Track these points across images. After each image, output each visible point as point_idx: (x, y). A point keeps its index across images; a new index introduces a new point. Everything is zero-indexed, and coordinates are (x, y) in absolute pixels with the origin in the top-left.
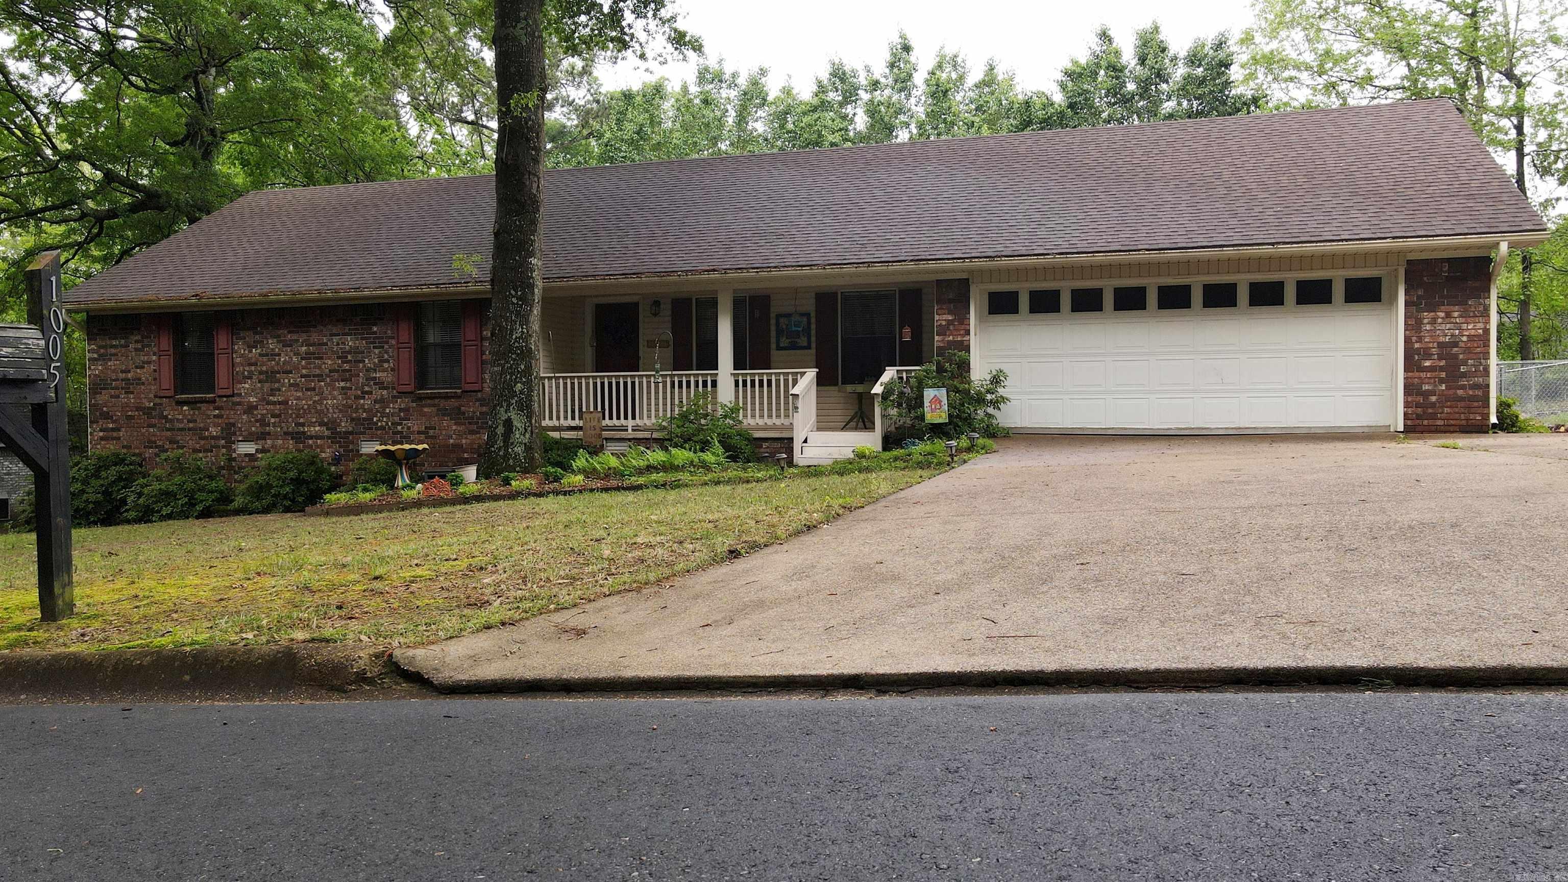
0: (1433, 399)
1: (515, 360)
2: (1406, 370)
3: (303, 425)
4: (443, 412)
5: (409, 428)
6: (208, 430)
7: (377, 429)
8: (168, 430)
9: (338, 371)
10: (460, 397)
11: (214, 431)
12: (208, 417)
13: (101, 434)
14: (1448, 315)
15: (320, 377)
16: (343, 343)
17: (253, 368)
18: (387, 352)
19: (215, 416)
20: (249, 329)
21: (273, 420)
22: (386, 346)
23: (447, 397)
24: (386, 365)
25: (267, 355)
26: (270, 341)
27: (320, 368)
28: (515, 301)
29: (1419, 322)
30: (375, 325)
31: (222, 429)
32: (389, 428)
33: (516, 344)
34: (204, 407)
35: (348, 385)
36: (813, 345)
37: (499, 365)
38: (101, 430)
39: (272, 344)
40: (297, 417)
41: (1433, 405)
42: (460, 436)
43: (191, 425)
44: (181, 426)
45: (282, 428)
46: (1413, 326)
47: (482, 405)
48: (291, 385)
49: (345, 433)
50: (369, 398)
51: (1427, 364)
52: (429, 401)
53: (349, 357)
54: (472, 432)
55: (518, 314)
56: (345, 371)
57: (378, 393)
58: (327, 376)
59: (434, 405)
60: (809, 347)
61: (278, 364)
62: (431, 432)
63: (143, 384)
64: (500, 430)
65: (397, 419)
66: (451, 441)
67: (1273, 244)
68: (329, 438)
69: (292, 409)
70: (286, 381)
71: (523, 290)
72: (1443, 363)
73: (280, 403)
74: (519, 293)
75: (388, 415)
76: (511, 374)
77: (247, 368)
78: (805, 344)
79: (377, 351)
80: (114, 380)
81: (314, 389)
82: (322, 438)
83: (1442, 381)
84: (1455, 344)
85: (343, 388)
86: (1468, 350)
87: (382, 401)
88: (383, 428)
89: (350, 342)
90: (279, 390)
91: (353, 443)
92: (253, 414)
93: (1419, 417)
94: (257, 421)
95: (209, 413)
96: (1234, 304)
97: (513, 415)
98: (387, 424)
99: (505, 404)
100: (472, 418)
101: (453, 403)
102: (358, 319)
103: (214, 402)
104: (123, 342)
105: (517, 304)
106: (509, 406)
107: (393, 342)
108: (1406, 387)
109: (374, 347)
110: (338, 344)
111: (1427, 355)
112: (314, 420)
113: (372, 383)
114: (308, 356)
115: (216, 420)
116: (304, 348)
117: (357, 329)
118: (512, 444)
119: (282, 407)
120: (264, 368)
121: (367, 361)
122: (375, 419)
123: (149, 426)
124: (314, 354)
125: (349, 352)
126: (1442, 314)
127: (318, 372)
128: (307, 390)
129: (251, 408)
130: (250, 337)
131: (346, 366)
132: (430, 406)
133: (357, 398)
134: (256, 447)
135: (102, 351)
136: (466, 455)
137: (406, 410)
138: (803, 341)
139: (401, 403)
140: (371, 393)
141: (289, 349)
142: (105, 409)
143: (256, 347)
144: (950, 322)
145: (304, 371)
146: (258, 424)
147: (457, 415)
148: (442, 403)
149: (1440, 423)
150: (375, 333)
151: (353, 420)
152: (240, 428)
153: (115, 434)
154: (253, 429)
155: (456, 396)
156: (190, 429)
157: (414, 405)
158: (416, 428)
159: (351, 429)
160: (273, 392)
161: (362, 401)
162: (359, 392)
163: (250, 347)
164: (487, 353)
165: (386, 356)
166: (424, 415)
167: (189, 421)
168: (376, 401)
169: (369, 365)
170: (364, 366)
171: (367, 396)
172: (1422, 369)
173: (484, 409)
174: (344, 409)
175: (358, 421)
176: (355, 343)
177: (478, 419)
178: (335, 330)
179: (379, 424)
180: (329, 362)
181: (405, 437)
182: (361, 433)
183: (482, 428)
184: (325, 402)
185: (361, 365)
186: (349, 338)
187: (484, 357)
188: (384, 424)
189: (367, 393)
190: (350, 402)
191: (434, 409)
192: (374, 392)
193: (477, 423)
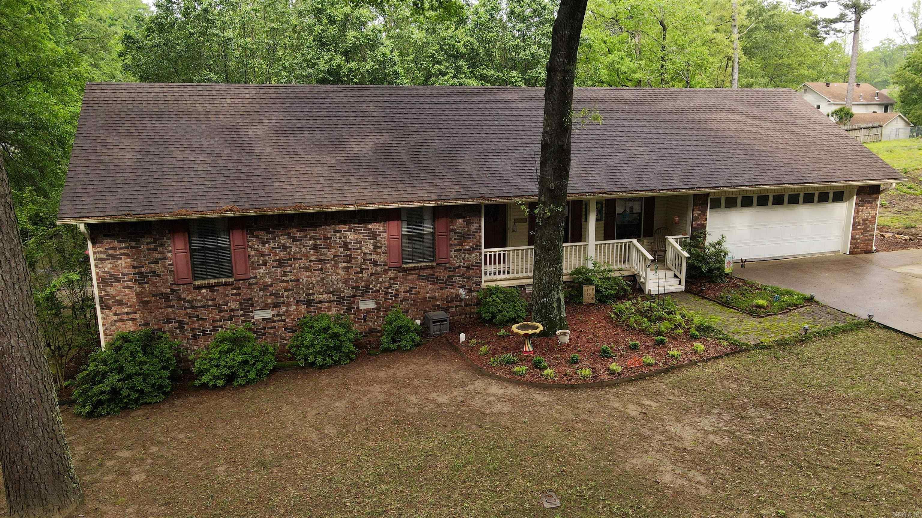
2: (853, 230)
3: (313, 294)
4: (422, 278)
5: (397, 290)
6: (227, 305)
7: (373, 292)
8: (186, 308)
9: (341, 256)
10: (435, 267)
11: (232, 305)
12: (227, 295)
13: (115, 318)
14: (867, 208)
15: (326, 261)
16: (345, 237)
17: (267, 258)
18: (379, 241)
19: (232, 295)
20: (261, 230)
21: (286, 293)
22: (378, 238)
23: (426, 268)
24: (379, 250)
25: (279, 248)
26: (282, 238)
27: (325, 254)
29: (858, 211)
30: (370, 223)
31: (240, 303)
32: (382, 291)
34: (221, 289)
35: (349, 265)
36: (604, 219)
38: (115, 315)
39: (283, 240)
40: (307, 289)
41: (858, 243)
42: (434, 291)
43: (210, 303)
44: (199, 304)
45: (294, 298)
46: (857, 212)
47: (449, 271)
48: (301, 268)
49: (348, 297)
50: (366, 273)
51: (859, 227)
52: (412, 272)
53: (350, 246)
54: (441, 288)
56: (346, 256)
57: (373, 269)
58: (331, 260)
59: (416, 274)
61: (289, 254)
62: (414, 291)
63: (159, 275)
64: (555, 305)
65: (388, 285)
66: (428, 295)
68: (334, 301)
69: (303, 285)
70: (297, 265)
72: (863, 227)
73: (292, 281)
75: (381, 283)
77: (262, 258)
79: (372, 241)
80: (125, 275)
81: (321, 269)
82: (329, 302)
83: (862, 234)
84: (867, 219)
85: (345, 267)
86: (870, 222)
87: (376, 274)
88: (377, 291)
89: (350, 236)
90: (291, 272)
91: (354, 302)
92: (268, 289)
93: (854, 248)
94: (272, 295)
95: (227, 292)
98: (381, 288)
99: (557, 289)
100: (443, 280)
101: (430, 271)
102: (356, 220)
103: (232, 284)
104: (133, 244)
107: (385, 235)
108: (852, 236)
109: (370, 239)
110: (340, 238)
111: (859, 225)
112: (322, 290)
113: (368, 262)
114: (315, 247)
115: (235, 297)
116: (312, 242)
117: (355, 227)
119: (294, 283)
120: (277, 258)
121: (364, 248)
122: (371, 286)
123: (167, 307)
124: (320, 245)
125: (350, 243)
126: (865, 208)
127: (323, 257)
128: (315, 270)
129: (266, 287)
130: (262, 235)
131: (348, 253)
132: (413, 274)
133: (356, 273)
134: (272, 313)
135: (110, 252)
136: (438, 303)
137: (395, 278)
139: (391, 274)
140: (368, 269)
141: (298, 243)
142: (117, 298)
143: (269, 243)
144: (699, 215)
145: (312, 258)
146: (273, 297)
147: (432, 279)
148: (422, 272)
149: (859, 250)
150: (371, 229)
151: (353, 288)
152: (257, 302)
153: (131, 316)
154: (269, 301)
155: (432, 267)
156: (208, 306)
157: (401, 274)
158: (402, 290)
159: (352, 294)
160: (285, 274)
161: (360, 275)
162: (358, 269)
163: (263, 243)
164: (453, 239)
165: (379, 245)
166: (409, 280)
167: (207, 300)
168: (371, 274)
169: (366, 251)
170: (362, 252)
171: (364, 271)
172: (857, 230)
173: (451, 274)
174: (346, 281)
175: (357, 288)
176: (354, 237)
177: (447, 280)
178: (337, 228)
179: (375, 289)
180: (333, 250)
181: (394, 296)
182: (360, 296)
183: (449, 285)
184: (330, 277)
185: (359, 251)
186: (349, 233)
187: (451, 242)
188: (378, 288)
189: (364, 269)
190: (351, 276)
191: (416, 277)
192: (370, 268)
193: (446, 282)
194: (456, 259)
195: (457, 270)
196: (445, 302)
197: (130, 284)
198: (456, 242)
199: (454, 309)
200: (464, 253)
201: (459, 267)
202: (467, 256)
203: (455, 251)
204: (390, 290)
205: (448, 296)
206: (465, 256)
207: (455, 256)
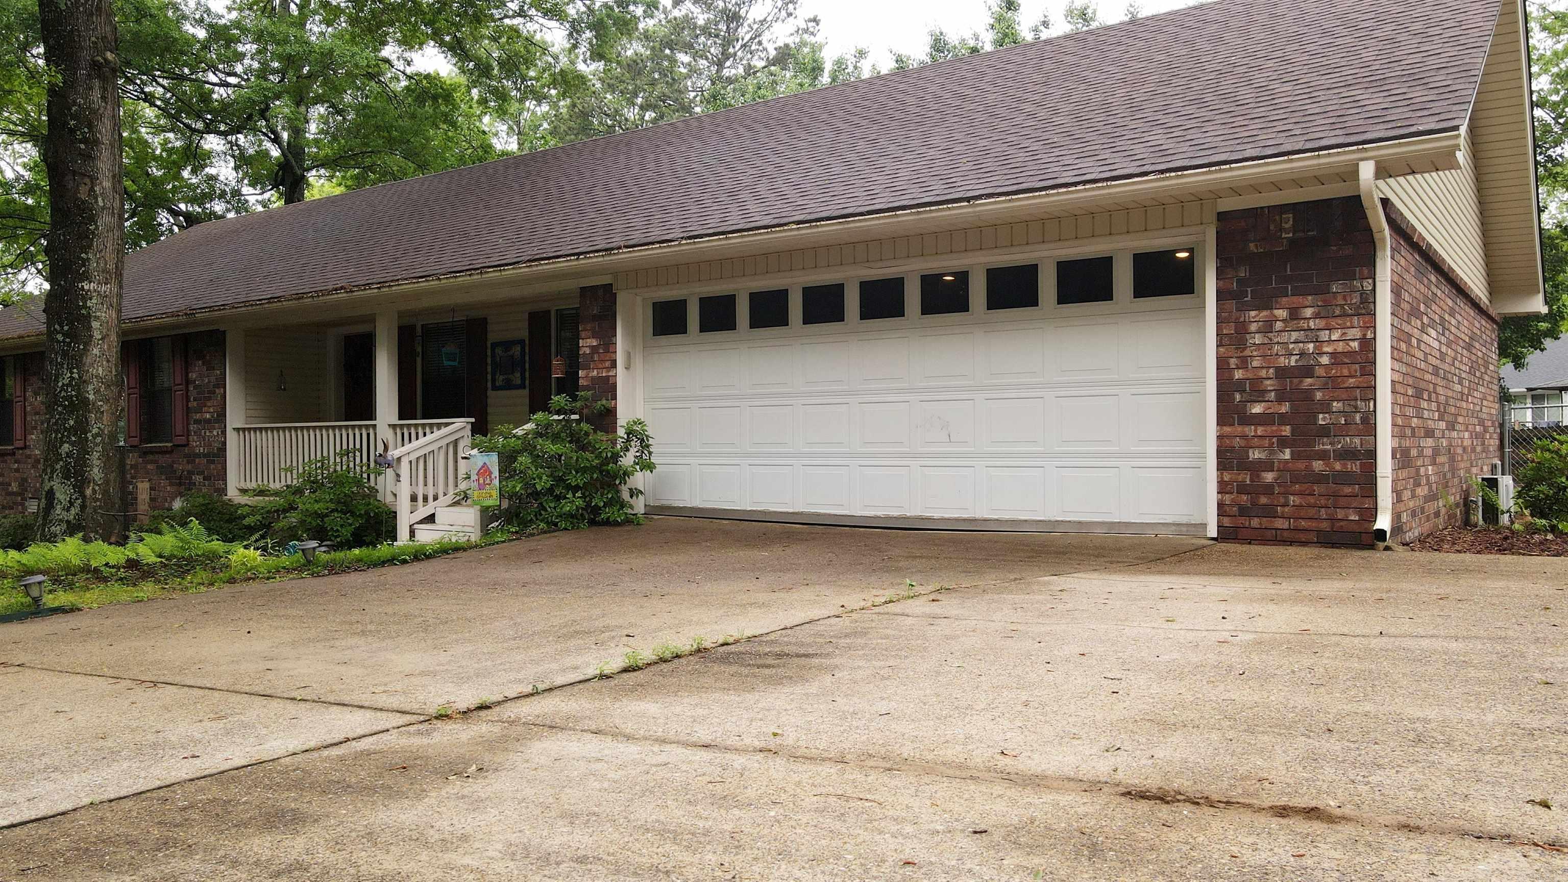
0: (1269, 477)
1: (60, 414)
2: (1221, 421)
4: (161, 471)
5: (136, 488)
6: (11, 485)
10: (171, 452)
11: (14, 486)
12: (11, 471)
14: (1294, 314)
17: (37, 418)
19: (15, 470)
23: (163, 452)
28: (60, 337)
29: (1242, 330)
31: (19, 484)
33: (63, 394)
34: (8, 460)
36: (528, 383)
41: (1268, 489)
47: (188, 462)
51: (1257, 409)
52: (150, 457)
55: (65, 354)
59: (154, 462)
60: (522, 386)
64: (43, 503)
65: (128, 477)
71: (71, 324)
72: (1285, 408)
74: (66, 328)
76: (57, 432)
77: (34, 418)
78: (519, 382)
83: (1283, 443)
84: (1307, 371)
86: (1332, 383)
92: (38, 468)
93: (1243, 511)
94: (40, 476)
95: (11, 466)
97: (56, 484)
99: (49, 471)
101: (167, 459)
103: (14, 454)
105: (64, 341)
106: (52, 472)
108: (1220, 453)
111: (1259, 394)
115: (16, 475)
118: (51, 521)
126: (1282, 313)
129: (36, 463)
130: (35, 383)
132: (151, 462)
137: (135, 467)
138: (516, 378)
139: (132, 459)
147: (169, 474)
148: (160, 459)
149: (1280, 524)
155: (169, 451)
157: (140, 461)
163: (36, 394)
166: (147, 472)
172: (1249, 420)
173: (189, 467)
177: (184, 478)
183: (189, 490)
187: (188, 405)
191: (154, 467)
193: (183, 484)
194: (194, 438)
195: (195, 461)
198: (194, 404)
200: (203, 428)
201: (198, 456)
202: (206, 433)
203: (193, 422)
204: (130, 488)
206: (203, 434)
207: (194, 433)
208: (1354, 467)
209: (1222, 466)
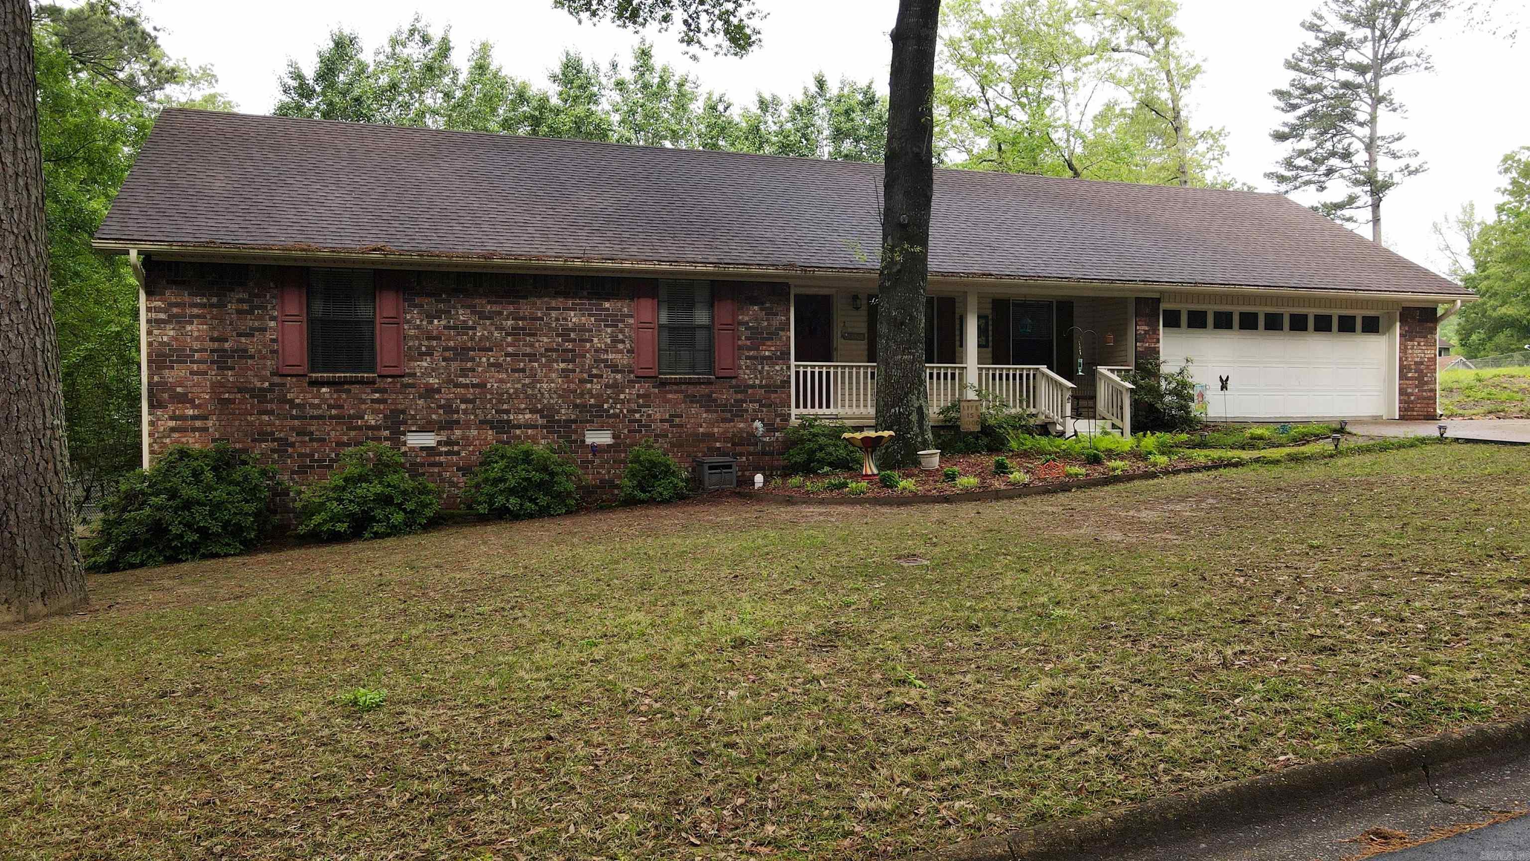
0: (1412, 398)
2: (1400, 379)
3: (507, 412)
4: (692, 399)
5: (649, 416)
6: (363, 418)
7: (609, 416)
8: (293, 418)
9: (557, 350)
10: (711, 383)
11: (371, 419)
12: (364, 402)
13: (172, 424)
14: (1419, 345)
15: (532, 357)
16: (565, 319)
17: (434, 343)
18: (621, 331)
19: (373, 401)
20: (429, 295)
21: (463, 406)
22: (620, 325)
23: (698, 383)
24: (621, 346)
25: (454, 328)
26: (461, 312)
27: (532, 346)
29: (1406, 348)
30: (608, 300)
31: (385, 417)
32: (625, 416)
34: (355, 389)
35: (570, 366)
36: (990, 344)
37: (910, 353)
38: (171, 418)
39: (463, 315)
40: (500, 402)
41: (1412, 402)
42: (712, 424)
43: (334, 412)
44: (316, 413)
45: (476, 416)
46: (1403, 350)
47: (736, 392)
48: (490, 365)
49: (566, 421)
50: (598, 382)
51: (1410, 375)
52: (675, 387)
53: (572, 335)
54: (724, 420)
56: (566, 351)
57: (609, 377)
58: (541, 355)
59: (681, 392)
61: (472, 339)
62: (677, 420)
63: (252, 357)
64: (914, 417)
65: (634, 406)
66: (701, 430)
67: (1355, 290)
68: (545, 427)
69: (492, 394)
70: (484, 359)
72: (1416, 375)
73: (474, 386)
75: (623, 402)
76: (919, 363)
77: (426, 343)
78: (984, 343)
79: (609, 330)
80: (196, 351)
81: (523, 370)
82: (534, 427)
83: (1416, 387)
84: (1422, 363)
85: (563, 370)
86: (1427, 367)
87: (615, 386)
88: (616, 416)
89: (574, 318)
90: (474, 370)
91: (576, 432)
92: (433, 397)
93: (1405, 410)
94: (440, 407)
95: (364, 396)
96: (1330, 331)
97: (922, 402)
98: (622, 411)
100: (726, 406)
101: (704, 390)
102: (585, 293)
103: (374, 383)
104: (214, 300)
107: (631, 321)
108: (1400, 390)
109: (606, 326)
110: (557, 319)
111: (1410, 370)
112: (523, 406)
113: (603, 365)
114: (515, 332)
115: (377, 406)
116: (510, 323)
117: (582, 304)
119: (477, 391)
120: (452, 344)
121: (596, 340)
122: (606, 406)
123: (262, 412)
124: (524, 329)
126: (1416, 343)
127: (528, 350)
128: (513, 371)
129: (430, 392)
130: (429, 303)
131: (570, 346)
132: (676, 392)
133: (582, 381)
134: (439, 438)
135: (175, 310)
136: (718, 445)
137: (645, 396)
139: (639, 388)
140: (602, 376)
141: (488, 322)
142: (179, 390)
143: (439, 318)
144: (1146, 332)
145: (510, 349)
146: (441, 411)
147: (708, 403)
148: (691, 390)
149: (1415, 413)
150: (608, 310)
151: (576, 406)
152: (413, 417)
153: (198, 424)
154: (434, 416)
155: (709, 383)
156: (331, 417)
157: (657, 390)
158: (658, 416)
159: (573, 417)
160: (464, 372)
161: (589, 386)
162: (585, 376)
163: (430, 318)
164: (743, 338)
165: (621, 336)
166: (668, 401)
167: (330, 407)
168: (607, 386)
169: (599, 345)
170: (592, 346)
171: (595, 380)
172: (1408, 379)
173: (739, 396)
174: (564, 394)
175: (583, 408)
176: (580, 320)
177: (733, 406)
178: (554, 304)
179: (612, 411)
180: (545, 340)
181: (644, 426)
182: (588, 421)
183: (737, 416)
184: (539, 385)
185: (588, 345)
186: (572, 313)
187: (740, 343)
188: (618, 411)
189: (596, 376)
190: (572, 386)
191: (681, 396)
192: (605, 376)
193: (731, 411)
194: (748, 371)
195: (750, 391)
196: (729, 445)
197: (203, 367)
198: (748, 343)
199: (744, 459)
200: (762, 364)
201: (753, 386)
202: (766, 368)
203: (748, 358)
204: (637, 416)
205: (734, 435)
206: (763, 368)
207: (747, 368)
208: (1432, 394)
209: (1401, 394)
